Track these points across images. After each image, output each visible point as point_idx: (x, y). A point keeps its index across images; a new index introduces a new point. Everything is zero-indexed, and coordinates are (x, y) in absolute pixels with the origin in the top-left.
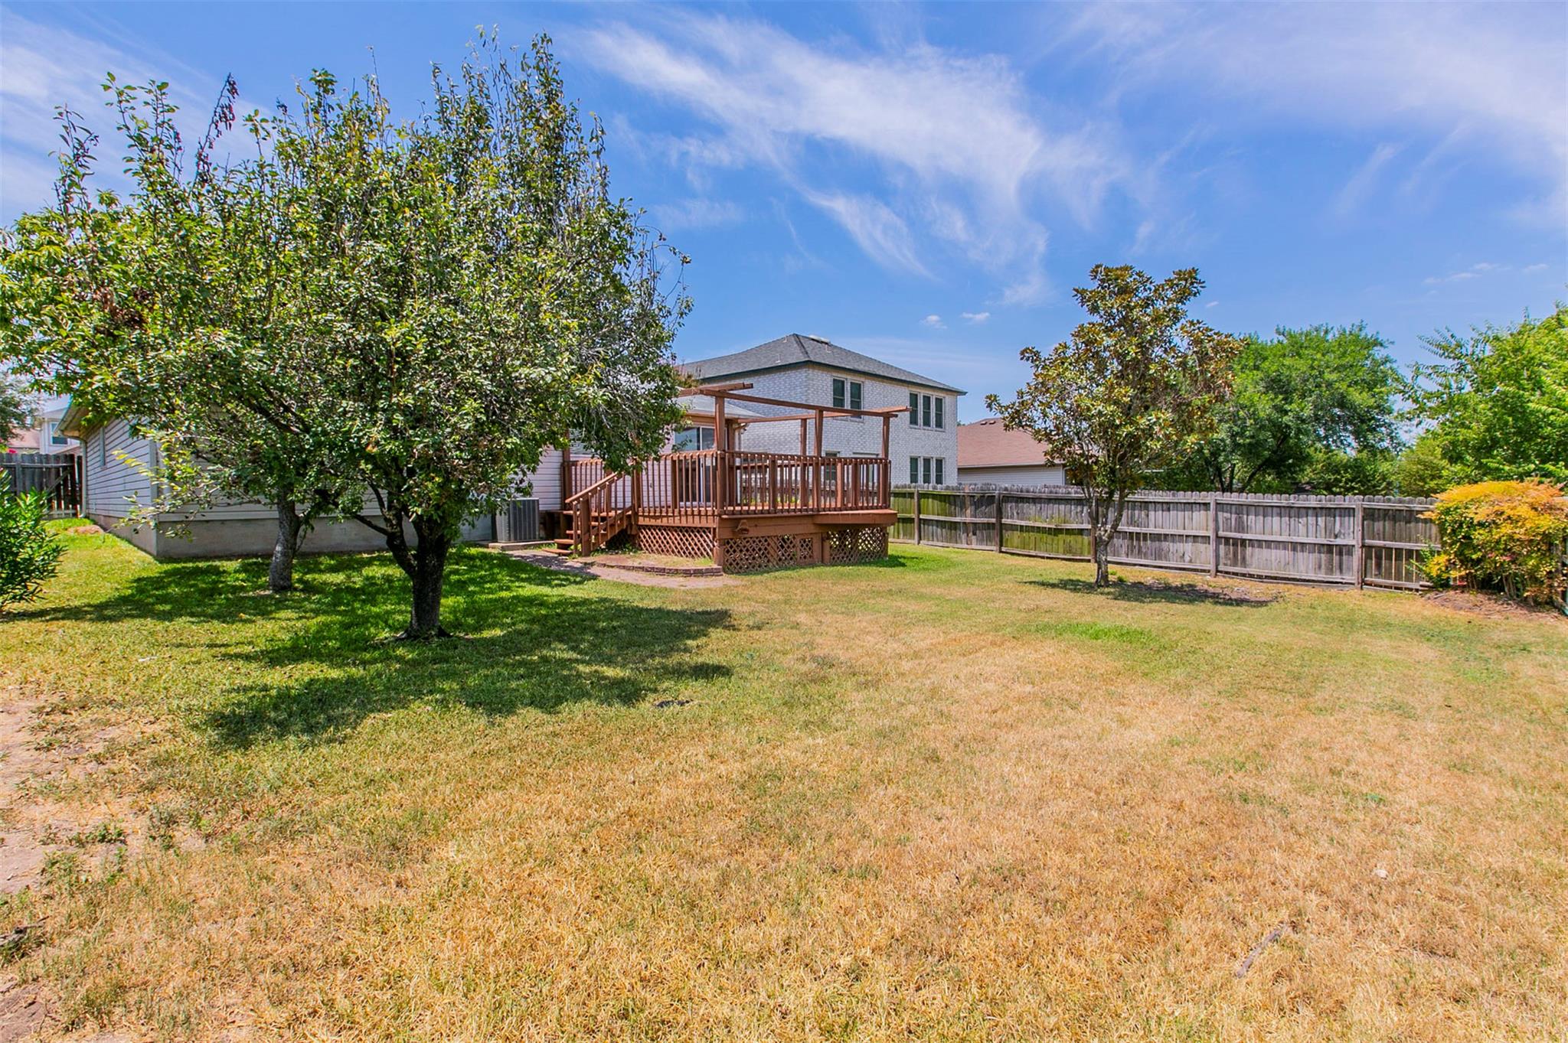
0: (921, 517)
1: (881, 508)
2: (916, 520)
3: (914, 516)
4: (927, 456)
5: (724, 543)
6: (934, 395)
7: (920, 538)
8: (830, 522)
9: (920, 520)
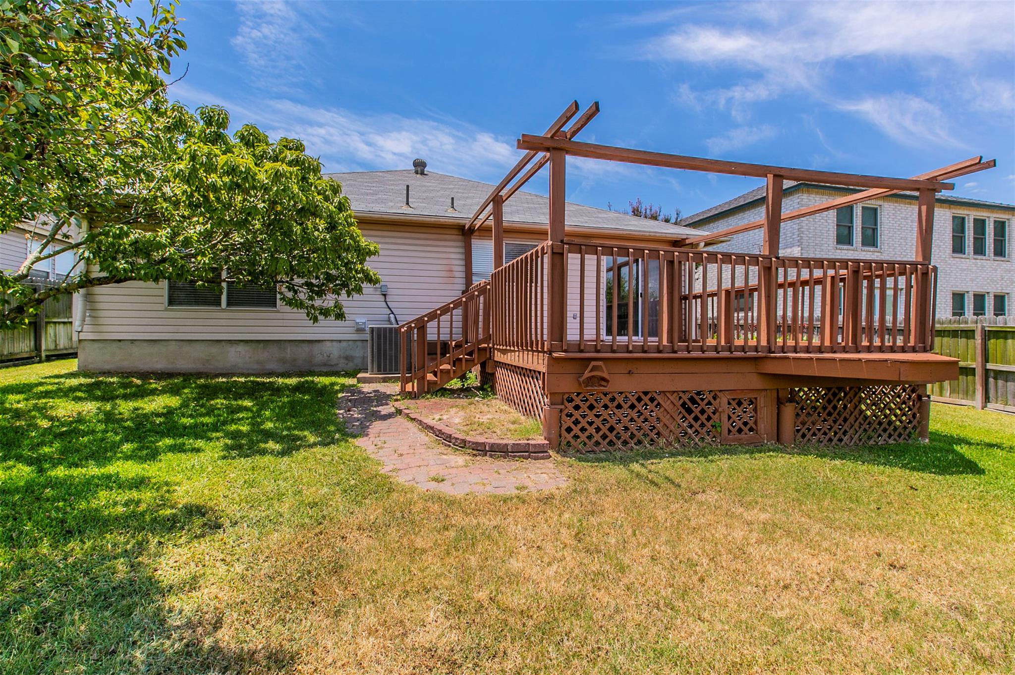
0: (990, 366)
1: (914, 350)
2: (979, 372)
3: (975, 363)
4: (980, 290)
5: (559, 399)
6: (991, 219)
7: (987, 399)
8: (793, 371)
9: (987, 372)
